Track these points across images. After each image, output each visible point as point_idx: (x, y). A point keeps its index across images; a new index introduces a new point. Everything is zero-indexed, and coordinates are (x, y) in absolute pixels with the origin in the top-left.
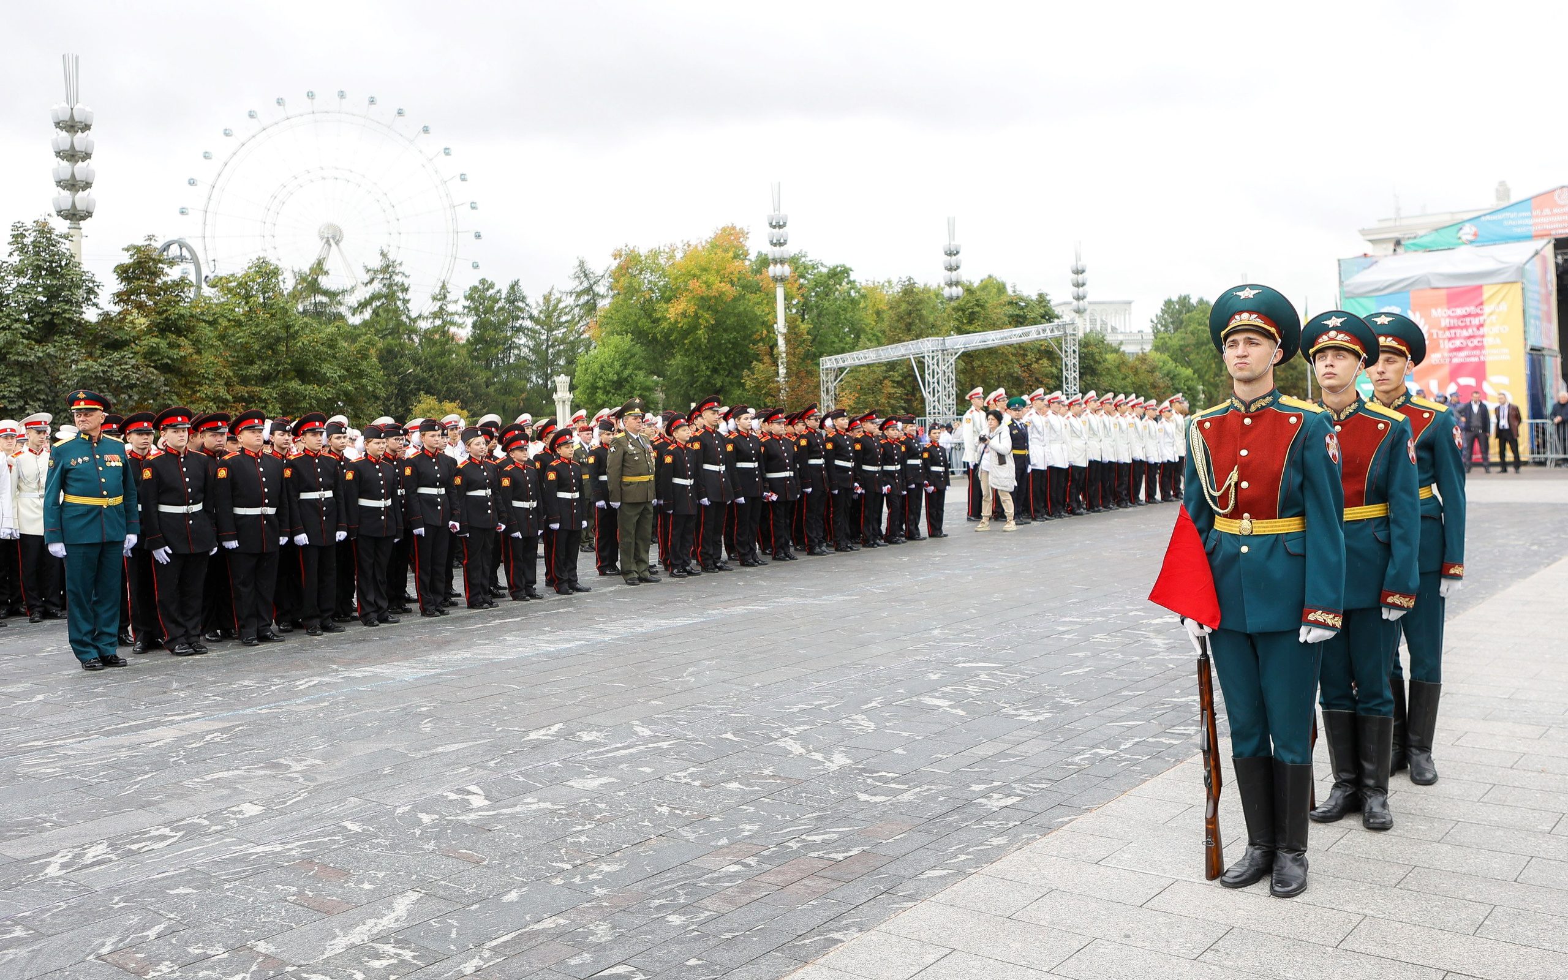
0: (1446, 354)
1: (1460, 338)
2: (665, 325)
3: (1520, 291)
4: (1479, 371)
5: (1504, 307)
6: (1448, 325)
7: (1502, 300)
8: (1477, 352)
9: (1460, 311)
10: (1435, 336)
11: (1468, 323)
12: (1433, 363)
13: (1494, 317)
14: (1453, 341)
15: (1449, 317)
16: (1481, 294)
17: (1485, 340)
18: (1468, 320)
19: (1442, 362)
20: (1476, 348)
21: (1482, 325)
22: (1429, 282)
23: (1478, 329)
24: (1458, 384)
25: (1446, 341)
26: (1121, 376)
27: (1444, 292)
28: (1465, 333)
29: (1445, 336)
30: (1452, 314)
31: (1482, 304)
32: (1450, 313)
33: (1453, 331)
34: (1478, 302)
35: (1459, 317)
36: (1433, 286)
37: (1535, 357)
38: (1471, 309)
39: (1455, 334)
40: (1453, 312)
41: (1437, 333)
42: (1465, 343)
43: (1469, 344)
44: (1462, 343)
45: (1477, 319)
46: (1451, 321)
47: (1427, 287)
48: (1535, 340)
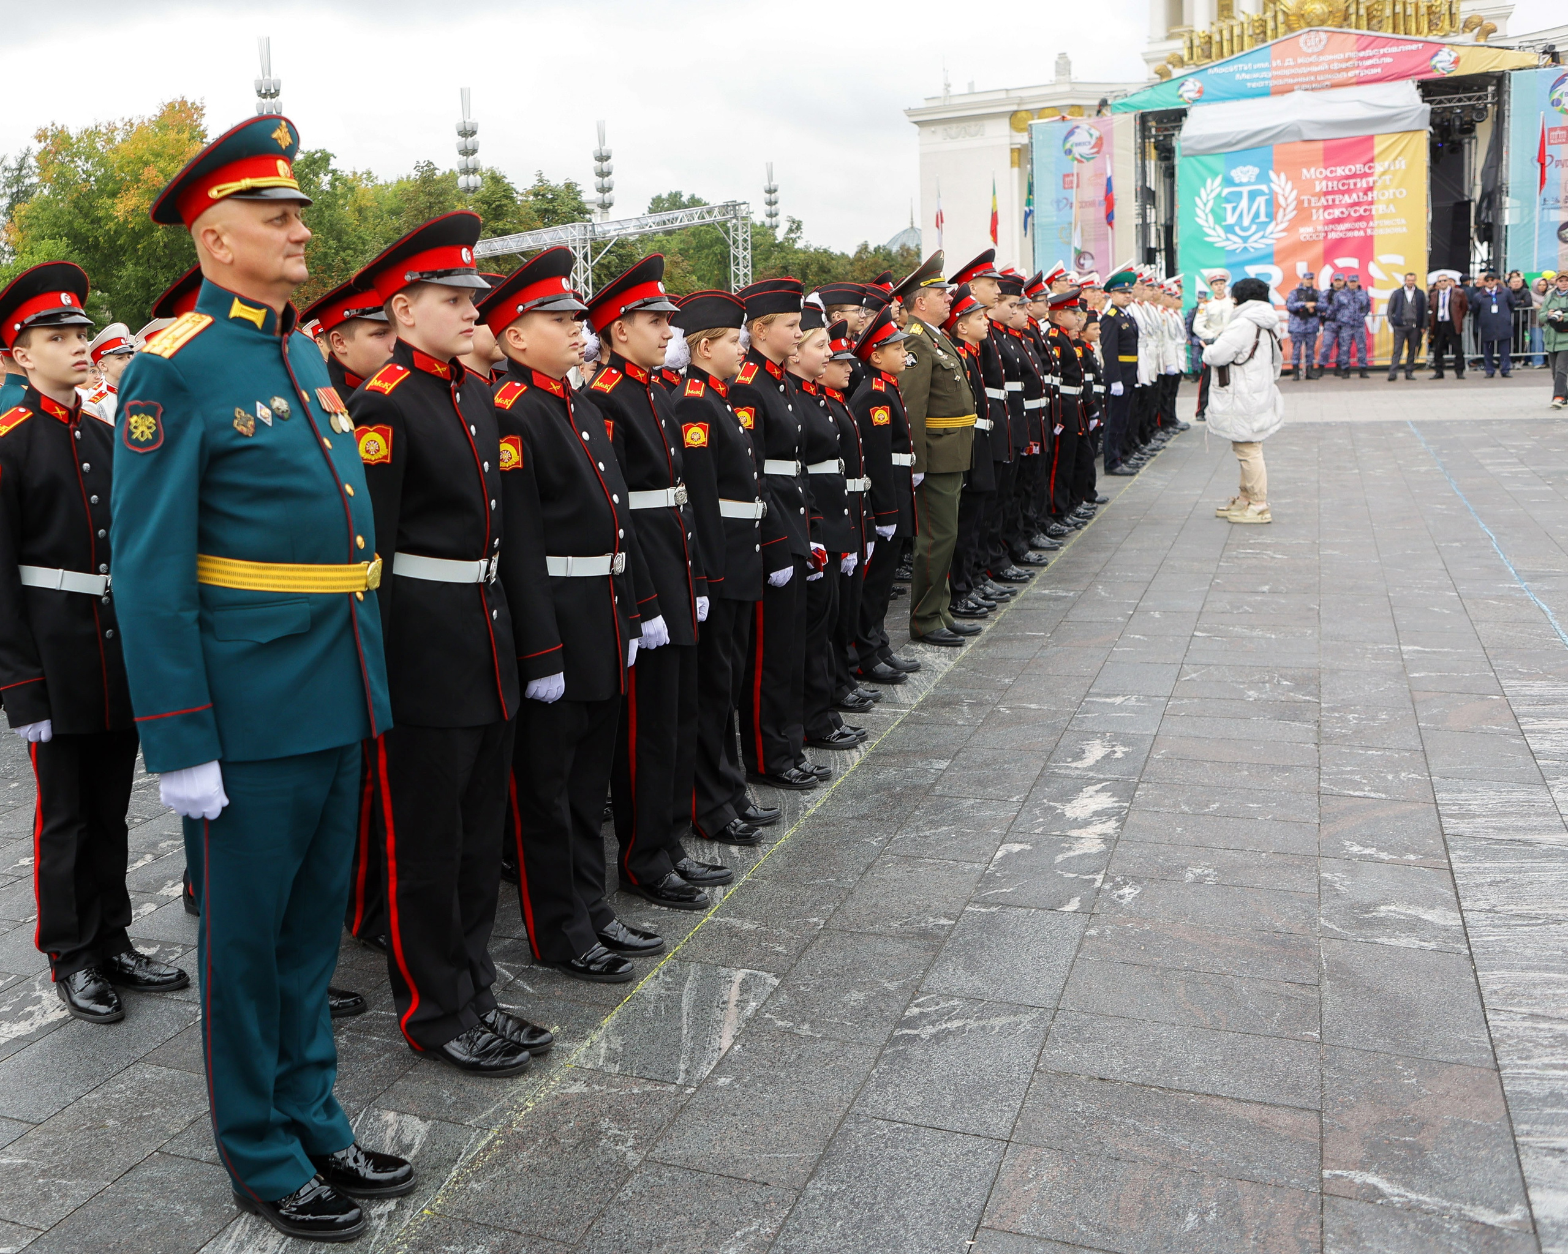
0: (1319, 228)
1: (1338, 206)
2: (111, 225)
3: (1424, 142)
4: (1365, 249)
6: (1325, 189)
8: (1363, 224)
9: (1340, 171)
10: (1306, 205)
11: (1352, 186)
12: (1302, 238)
13: (1387, 178)
14: (1331, 211)
15: (1327, 178)
16: (1371, 148)
17: (1374, 207)
18: (1352, 181)
19: (1314, 238)
20: (1361, 218)
21: (1371, 189)
22: (1299, 132)
23: (1365, 194)
24: (1334, 266)
25: (1321, 211)
27: (1321, 145)
29: (1319, 204)
30: (1330, 175)
31: (1371, 161)
32: (1327, 173)
33: (1330, 198)
34: (1367, 158)
35: (1339, 179)
36: (1306, 138)
38: (1358, 168)
39: (1334, 200)
40: (1331, 172)
41: (1309, 201)
42: (1346, 213)
43: (1353, 214)
44: (1342, 213)
45: (1364, 180)
46: (1330, 184)
47: (1296, 139)
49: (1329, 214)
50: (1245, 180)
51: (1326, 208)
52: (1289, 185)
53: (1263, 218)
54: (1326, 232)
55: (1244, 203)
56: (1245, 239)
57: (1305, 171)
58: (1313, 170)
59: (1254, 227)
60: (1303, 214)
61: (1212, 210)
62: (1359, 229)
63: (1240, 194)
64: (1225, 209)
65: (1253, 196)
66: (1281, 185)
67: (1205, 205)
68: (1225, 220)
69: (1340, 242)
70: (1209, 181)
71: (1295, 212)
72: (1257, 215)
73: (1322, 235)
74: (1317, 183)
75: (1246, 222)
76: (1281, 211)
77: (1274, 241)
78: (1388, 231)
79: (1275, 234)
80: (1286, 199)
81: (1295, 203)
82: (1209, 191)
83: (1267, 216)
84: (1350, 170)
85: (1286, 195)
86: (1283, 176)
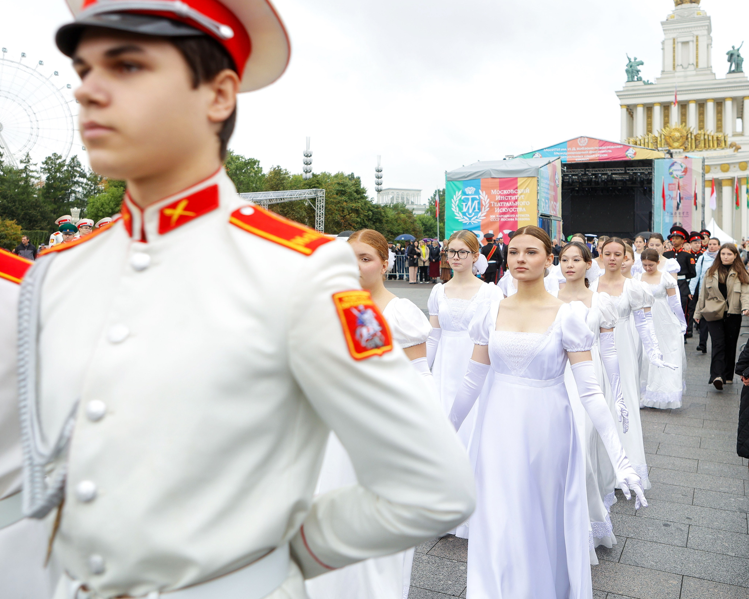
0: (498, 216)
1: (504, 207)
3: (536, 181)
5: (528, 191)
6: (499, 199)
7: (527, 187)
8: (514, 216)
9: (505, 192)
10: (493, 206)
11: (510, 199)
12: (491, 220)
13: (523, 196)
14: (502, 209)
15: (500, 195)
16: (517, 183)
17: (518, 208)
18: (509, 197)
19: (496, 220)
20: (513, 213)
21: (516, 200)
22: (490, 174)
23: (514, 202)
24: (503, 233)
25: (498, 208)
27: (498, 180)
28: (508, 204)
29: (498, 206)
30: (502, 193)
31: (517, 188)
32: (500, 192)
33: (502, 203)
34: (515, 187)
35: (505, 195)
36: (493, 177)
37: (544, 220)
38: (512, 191)
39: (503, 204)
40: (502, 192)
41: (494, 204)
42: (508, 210)
43: (510, 210)
44: (506, 210)
45: (514, 197)
46: (501, 197)
47: (489, 177)
48: (545, 211)
50: (470, 193)
51: (500, 207)
52: (487, 196)
53: (477, 210)
55: (470, 203)
56: (470, 219)
57: (492, 191)
58: (495, 190)
60: (492, 208)
61: (458, 205)
63: (468, 199)
64: (463, 205)
65: (473, 200)
66: (483, 196)
67: (455, 203)
68: (463, 210)
69: (505, 222)
70: (457, 192)
71: (489, 208)
72: (474, 209)
74: (497, 196)
75: (470, 212)
76: (484, 207)
77: (481, 221)
79: (480, 218)
80: (485, 202)
81: (488, 204)
82: (457, 197)
83: (478, 209)
85: (485, 201)
86: (484, 192)
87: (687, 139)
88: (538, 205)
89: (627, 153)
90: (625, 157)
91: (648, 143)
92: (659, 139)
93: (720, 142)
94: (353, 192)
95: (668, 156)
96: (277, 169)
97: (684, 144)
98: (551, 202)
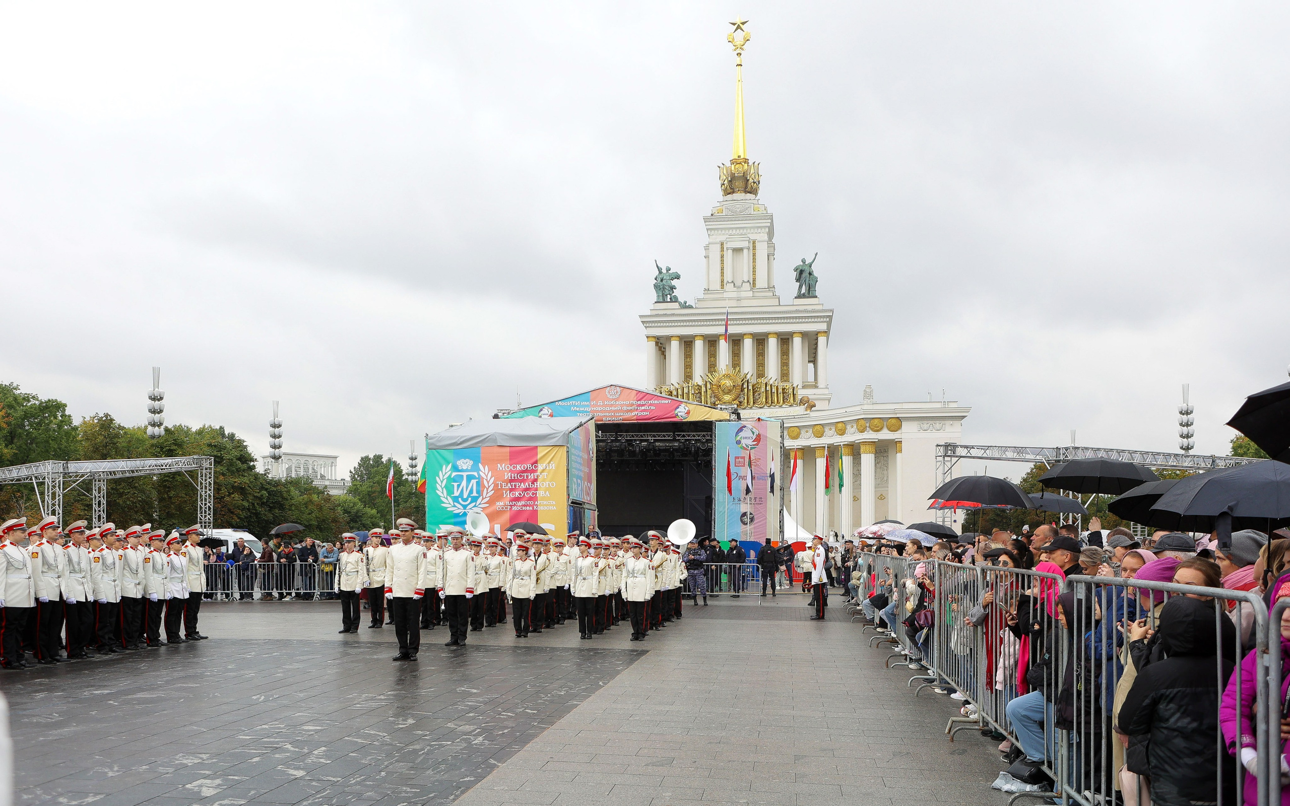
26: (307, 511)
48: (577, 495)
49: (513, 494)
51: (511, 490)
54: (511, 506)
59: (470, 499)
62: (530, 506)
67: (442, 482)
73: (509, 507)
78: (546, 508)
84: (524, 467)
87: (742, 390)
88: (568, 487)
89: (676, 412)
90: (675, 417)
91: (688, 394)
92: (703, 389)
93: (787, 396)
94: (235, 460)
95: (734, 417)
96: (104, 419)
97: (738, 397)
98: (584, 483)
